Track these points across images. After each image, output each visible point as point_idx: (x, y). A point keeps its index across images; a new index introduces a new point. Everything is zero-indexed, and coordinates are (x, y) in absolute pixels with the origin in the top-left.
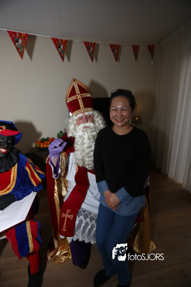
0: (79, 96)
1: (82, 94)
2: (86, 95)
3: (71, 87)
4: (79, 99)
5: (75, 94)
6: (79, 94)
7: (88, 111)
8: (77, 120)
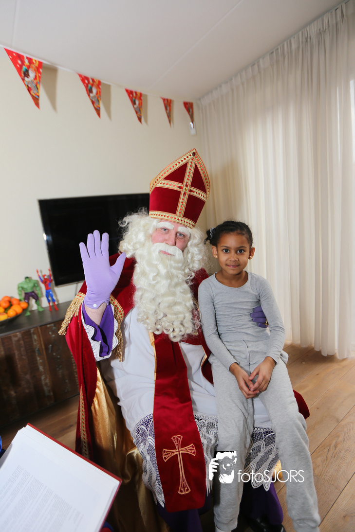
0: (185, 188)
1: (193, 189)
2: (199, 194)
3: (182, 163)
4: (183, 194)
5: (181, 181)
6: (187, 186)
7: (186, 226)
8: (156, 229)
